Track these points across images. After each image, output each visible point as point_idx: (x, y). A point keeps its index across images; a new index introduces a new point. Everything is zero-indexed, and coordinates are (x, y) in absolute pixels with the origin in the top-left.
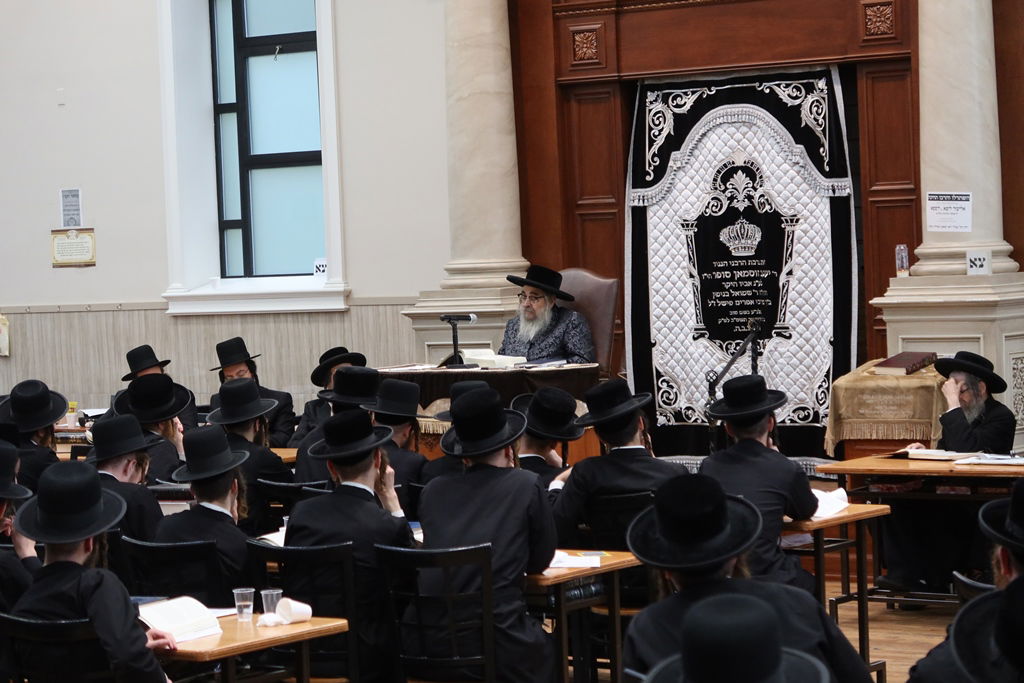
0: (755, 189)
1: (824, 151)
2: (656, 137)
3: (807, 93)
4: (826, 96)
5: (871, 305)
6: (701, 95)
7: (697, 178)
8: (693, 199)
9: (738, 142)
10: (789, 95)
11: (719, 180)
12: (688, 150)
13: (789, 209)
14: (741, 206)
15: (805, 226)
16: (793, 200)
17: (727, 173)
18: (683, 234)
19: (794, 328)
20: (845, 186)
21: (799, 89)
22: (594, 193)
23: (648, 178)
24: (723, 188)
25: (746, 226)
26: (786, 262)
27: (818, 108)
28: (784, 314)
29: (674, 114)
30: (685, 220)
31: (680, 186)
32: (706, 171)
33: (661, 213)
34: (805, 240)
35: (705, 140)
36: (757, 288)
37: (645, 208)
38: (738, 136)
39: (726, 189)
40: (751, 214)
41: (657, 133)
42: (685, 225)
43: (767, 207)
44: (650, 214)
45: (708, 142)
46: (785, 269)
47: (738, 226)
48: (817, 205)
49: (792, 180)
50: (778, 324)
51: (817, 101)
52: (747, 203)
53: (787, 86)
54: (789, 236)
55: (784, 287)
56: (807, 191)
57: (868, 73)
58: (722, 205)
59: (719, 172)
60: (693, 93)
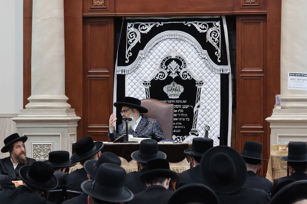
0: (181, 69)
1: (218, 53)
2: (131, 43)
3: (210, 27)
4: (220, 29)
5: (266, 121)
6: (155, 26)
7: (152, 63)
8: (149, 72)
9: (174, 48)
10: (200, 28)
11: (164, 64)
12: (148, 50)
13: (199, 78)
14: (174, 76)
15: (206, 86)
16: (201, 74)
17: (168, 61)
18: (144, 88)
19: (200, 131)
20: (227, 69)
21: (205, 25)
22: (97, 67)
23: (126, 62)
24: (166, 67)
25: (175, 85)
26: (197, 102)
27: (215, 34)
28: (196, 125)
29: (141, 33)
30: (145, 82)
31: (143, 66)
32: (157, 60)
33: (132, 78)
34: (206, 92)
35: (157, 46)
36: (180, 113)
37: (125, 75)
38: (174, 45)
39: (167, 68)
40: (178, 80)
41: (131, 42)
42: (145, 84)
43: (188, 77)
44: (127, 78)
45: (159, 47)
46: (197, 105)
47: (172, 85)
48: (212, 77)
49: (201, 65)
50: (193, 129)
51: (215, 31)
52: (176, 75)
53: (200, 24)
54: (198, 90)
55: (196, 113)
56: (207, 71)
57: (241, 20)
58: (165, 75)
59: (164, 60)
60: (151, 24)
